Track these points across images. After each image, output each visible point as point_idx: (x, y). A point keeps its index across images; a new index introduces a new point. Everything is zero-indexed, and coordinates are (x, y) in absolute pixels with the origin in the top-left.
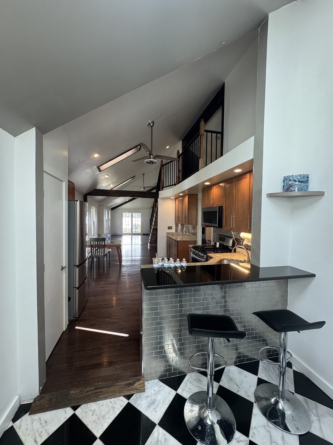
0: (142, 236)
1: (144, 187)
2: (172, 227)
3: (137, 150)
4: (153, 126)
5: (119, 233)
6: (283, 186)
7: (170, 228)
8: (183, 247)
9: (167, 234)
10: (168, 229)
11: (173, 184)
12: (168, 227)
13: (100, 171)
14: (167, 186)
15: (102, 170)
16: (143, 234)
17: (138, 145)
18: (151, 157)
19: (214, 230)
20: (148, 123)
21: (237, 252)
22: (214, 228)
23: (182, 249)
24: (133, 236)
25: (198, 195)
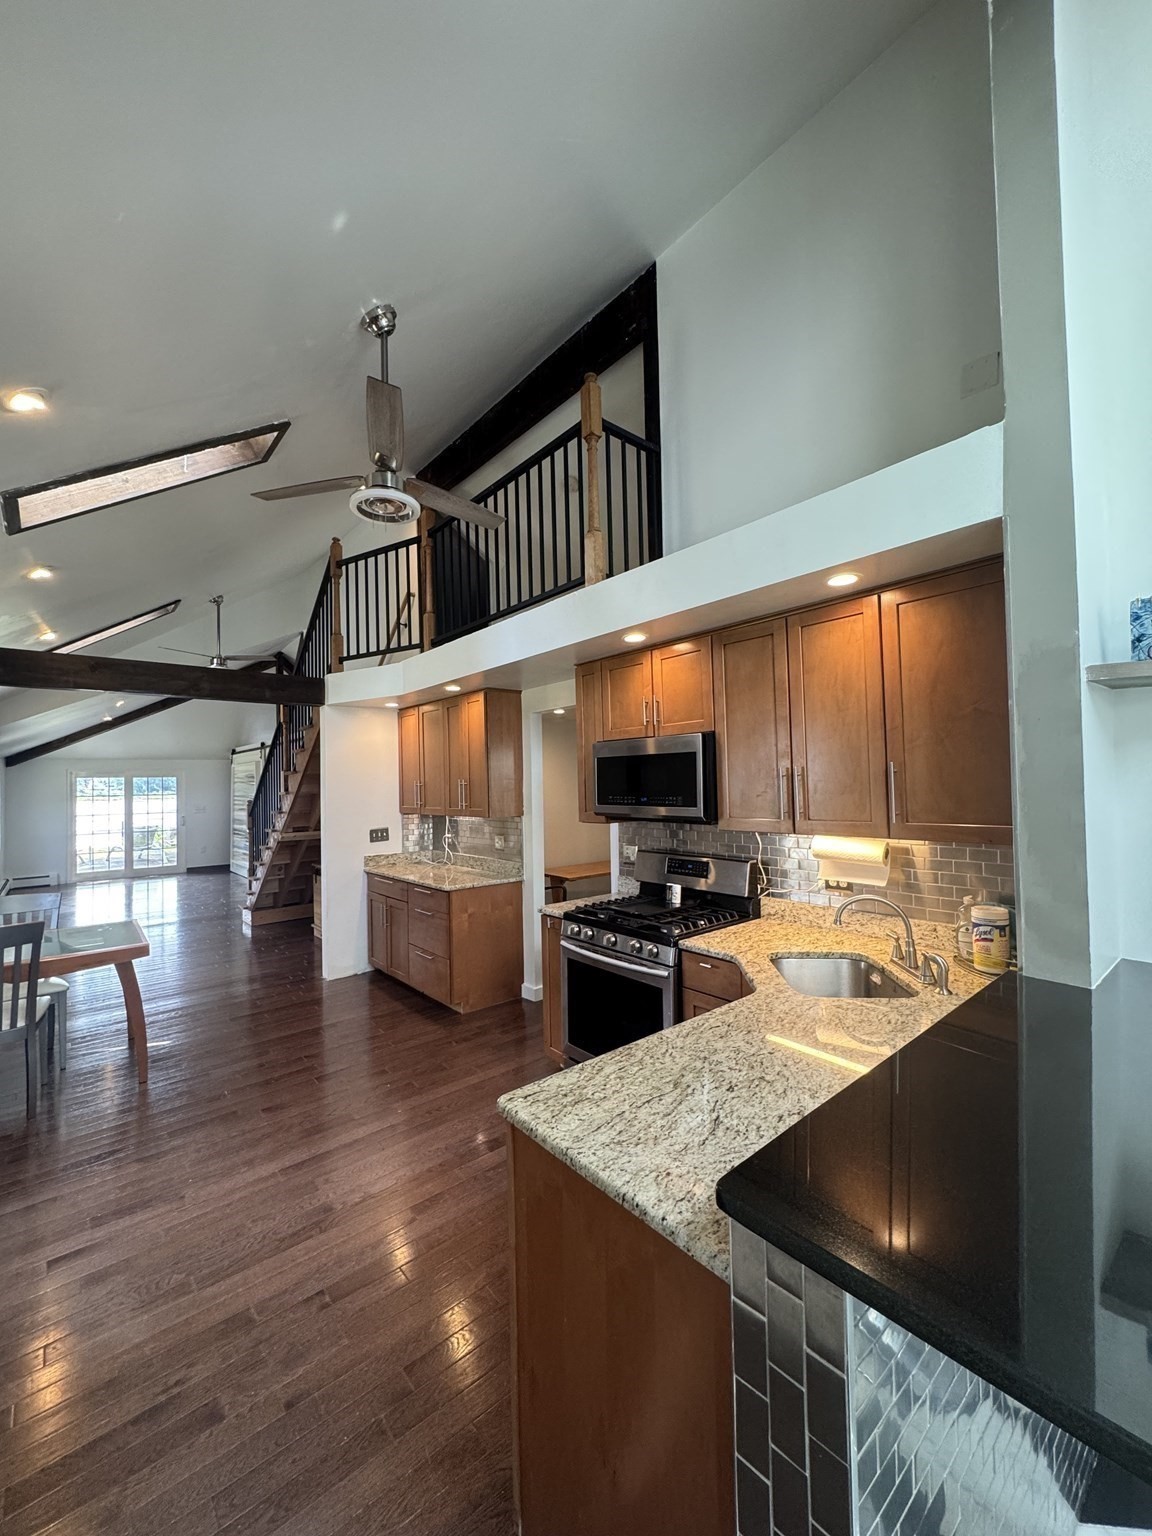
0: (185, 877)
1: (220, 657)
2: (386, 830)
3: (250, 455)
4: (389, 333)
5: (53, 874)
6: (1130, 638)
7: (379, 835)
8: (470, 916)
9: (366, 865)
10: (372, 841)
11: (373, 648)
12: (372, 832)
13: (14, 526)
14: (359, 656)
15: (25, 522)
16: (191, 871)
17: (270, 429)
18: (385, 480)
19: (622, 833)
20: (363, 312)
21: (769, 914)
22: (625, 824)
23: (466, 924)
24: (139, 887)
25: (521, 692)
